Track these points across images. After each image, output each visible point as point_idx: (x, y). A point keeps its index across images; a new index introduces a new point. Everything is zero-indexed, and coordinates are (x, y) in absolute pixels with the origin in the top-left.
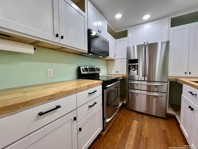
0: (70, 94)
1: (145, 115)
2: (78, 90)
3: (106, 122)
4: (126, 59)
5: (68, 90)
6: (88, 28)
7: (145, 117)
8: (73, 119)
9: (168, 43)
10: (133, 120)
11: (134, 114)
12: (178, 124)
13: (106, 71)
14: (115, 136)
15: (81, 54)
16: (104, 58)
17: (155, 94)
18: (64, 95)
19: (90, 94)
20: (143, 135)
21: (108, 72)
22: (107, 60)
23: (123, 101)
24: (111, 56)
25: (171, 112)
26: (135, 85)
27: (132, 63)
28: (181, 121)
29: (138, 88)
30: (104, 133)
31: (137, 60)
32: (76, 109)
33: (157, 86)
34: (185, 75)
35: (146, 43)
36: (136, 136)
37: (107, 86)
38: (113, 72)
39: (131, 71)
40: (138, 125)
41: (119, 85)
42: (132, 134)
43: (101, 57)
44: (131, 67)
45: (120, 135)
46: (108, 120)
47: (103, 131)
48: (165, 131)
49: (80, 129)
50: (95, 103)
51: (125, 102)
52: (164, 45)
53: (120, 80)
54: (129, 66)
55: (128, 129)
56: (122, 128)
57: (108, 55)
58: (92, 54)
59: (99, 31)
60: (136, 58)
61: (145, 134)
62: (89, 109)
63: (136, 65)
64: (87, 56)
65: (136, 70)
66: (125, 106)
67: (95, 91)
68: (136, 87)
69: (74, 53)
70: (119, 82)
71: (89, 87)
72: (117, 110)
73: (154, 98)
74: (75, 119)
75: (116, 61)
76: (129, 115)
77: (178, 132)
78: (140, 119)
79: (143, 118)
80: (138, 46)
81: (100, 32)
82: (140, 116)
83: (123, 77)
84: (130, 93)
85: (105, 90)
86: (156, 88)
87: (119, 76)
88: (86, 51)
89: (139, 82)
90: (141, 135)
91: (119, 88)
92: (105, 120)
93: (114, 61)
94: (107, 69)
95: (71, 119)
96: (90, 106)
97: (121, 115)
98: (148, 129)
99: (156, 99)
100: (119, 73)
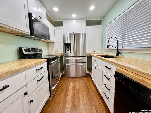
0: (18, 73)
1: (76, 78)
2: (26, 68)
3: (52, 89)
4: (63, 43)
5: (16, 69)
6: (28, 12)
7: (76, 79)
8: (23, 94)
9: (85, 34)
10: (70, 83)
11: (70, 79)
12: (91, 78)
13: (47, 51)
14: (59, 97)
15: (22, 35)
16: (45, 40)
17: (80, 64)
18: (11, 74)
19: (38, 70)
20: (76, 89)
21: (49, 52)
22: (48, 42)
23: (62, 72)
24: (51, 39)
25: (88, 72)
26: (69, 60)
27: (67, 45)
28: (92, 75)
29: (71, 62)
30: (51, 98)
31: (70, 43)
32: (25, 85)
33: (81, 59)
34: (92, 52)
35: (74, 33)
36: (73, 91)
37: (51, 63)
38: (54, 52)
39: (67, 51)
40: (73, 84)
41: (59, 61)
42: (70, 91)
43: (43, 39)
44: (66, 48)
45: (63, 95)
46: (53, 88)
47: (50, 97)
48: (86, 83)
49: (32, 101)
50: (43, 77)
51: (63, 73)
52: (84, 35)
53: (60, 57)
54: (65, 47)
55: (68, 89)
56: (64, 90)
57: (49, 39)
58: (34, 36)
59: (39, 17)
60: (69, 42)
61: (77, 88)
62: (38, 83)
63: (69, 47)
64: (28, 38)
65: (70, 50)
66: (64, 75)
67: (42, 68)
68: (70, 61)
69: (13, 34)
70: (59, 59)
71: (36, 64)
72: (59, 79)
73: (80, 66)
74: (26, 94)
75: (55, 43)
76: (67, 81)
77: (91, 82)
78: (74, 81)
79: (75, 80)
80: (70, 34)
81: (41, 18)
82: (74, 79)
83: (61, 55)
84: (66, 66)
85: (50, 66)
86: (81, 61)
87: (59, 55)
88: (28, 33)
89: (72, 58)
90: (75, 90)
91: (59, 64)
92: (51, 88)
93: (53, 44)
94: (48, 50)
95: (22, 95)
96: (38, 80)
97: (62, 82)
98: (78, 85)
99: (81, 67)
100: (58, 53)
